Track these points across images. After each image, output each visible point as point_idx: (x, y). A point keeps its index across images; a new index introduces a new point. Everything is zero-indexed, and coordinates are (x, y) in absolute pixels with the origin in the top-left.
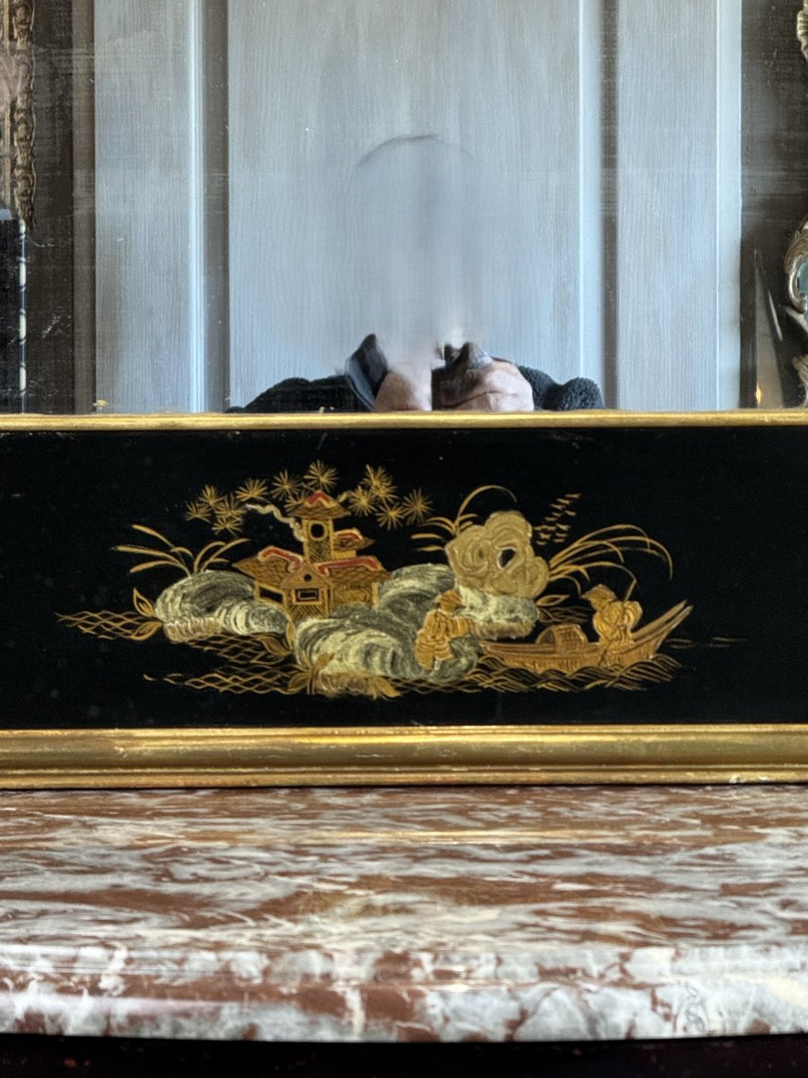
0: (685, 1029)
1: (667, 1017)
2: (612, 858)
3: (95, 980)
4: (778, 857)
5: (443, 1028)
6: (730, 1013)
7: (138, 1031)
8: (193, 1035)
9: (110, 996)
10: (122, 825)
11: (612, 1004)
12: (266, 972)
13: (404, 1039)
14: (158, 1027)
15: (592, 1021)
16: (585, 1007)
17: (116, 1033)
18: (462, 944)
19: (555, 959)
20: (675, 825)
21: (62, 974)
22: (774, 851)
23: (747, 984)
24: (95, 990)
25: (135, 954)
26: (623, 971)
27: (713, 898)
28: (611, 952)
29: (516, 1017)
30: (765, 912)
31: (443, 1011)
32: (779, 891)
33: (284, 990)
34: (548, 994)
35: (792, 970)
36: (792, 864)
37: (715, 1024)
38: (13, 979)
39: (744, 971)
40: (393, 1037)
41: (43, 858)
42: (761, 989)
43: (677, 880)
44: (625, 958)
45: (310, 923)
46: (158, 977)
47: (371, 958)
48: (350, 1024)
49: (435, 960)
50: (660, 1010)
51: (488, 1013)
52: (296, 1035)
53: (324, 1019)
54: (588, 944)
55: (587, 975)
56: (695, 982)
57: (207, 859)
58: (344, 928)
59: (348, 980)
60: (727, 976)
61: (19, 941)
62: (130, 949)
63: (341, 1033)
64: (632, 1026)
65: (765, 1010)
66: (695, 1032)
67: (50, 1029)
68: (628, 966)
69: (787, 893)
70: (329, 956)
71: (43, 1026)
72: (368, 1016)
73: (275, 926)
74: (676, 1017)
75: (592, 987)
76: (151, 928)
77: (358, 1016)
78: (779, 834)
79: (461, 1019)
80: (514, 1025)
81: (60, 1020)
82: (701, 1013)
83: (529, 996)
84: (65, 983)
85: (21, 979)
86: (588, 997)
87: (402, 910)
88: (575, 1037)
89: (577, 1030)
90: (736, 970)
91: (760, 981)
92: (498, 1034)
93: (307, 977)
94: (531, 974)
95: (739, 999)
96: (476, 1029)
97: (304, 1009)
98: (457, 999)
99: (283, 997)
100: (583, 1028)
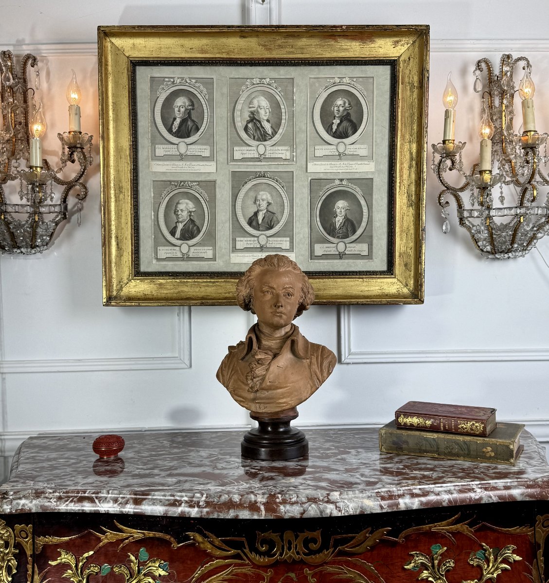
0: (344, 513)
1: (340, 511)
2: (318, 460)
3: (199, 502)
4: (355, 459)
6: (355, 509)
7: (209, 516)
8: (222, 517)
9: (202, 507)
10: (206, 450)
11: (326, 508)
12: (240, 500)
13: (275, 518)
14: (213, 516)
15: (321, 512)
16: (319, 509)
17: (203, 517)
18: (288, 491)
19: (311, 494)
20: (329, 449)
21: (190, 501)
22: (354, 457)
23: (358, 501)
24: (199, 506)
25: (208, 495)
26: (328, 498)
27: (344, 473)
28: (325, 493)
29: (303, 512)
30: (358, 478)
31: (284, 511)
32: (359, 471)
33: (245, 505)
34: (310, 505)
35: (369, 497)
36: (359, 461)
37: (351, 512)
38: (178, 502)
39: (357, 498)
40: (272, 518)
41: (187, 462)
42: (362, 502)
43: (334, 467)
44: (328, 495)
45: (251, 483)
46: (214, 502)
47: (266, 496)
48: (262, 514)
49: (282, 496)
50: (338, 509)
51: (296, 511)
52: (248, 518)
53: (255, 513)
54: (319, 490)
55: (320, 500)
56: (346, 501)
57: (225, 461)
58: (258, 485)
59: (261, 502)
60: (353, 499)
61: (180, 491)
62: (207, 493)
63: (259, 517)
64: (331, 513)
65: (363, 508)
66: (346, 514)
67: (187, 516)
68: (329, 497)
69: (361, 471)
70: (255, 495)
71: (185, 515)
72: (266, 512)
73: (242, 485)
74: (342, 510)
75: (321, 503)
76: (212, 486)
77: (264, 512)
78: (353, 451)
79: (289, 513)
80: (302, 514)
81: (190, 514)
82: (348, 510)
83: (305, 506)
84: (191, 504)
85: (180, 502)
86: (320, 506)
87: (272, 479)
88: (317, 516)
89: (317, 515)
90: (355, 497)
91: (361, 500)
92: (298, 516)
93: (250, 502)
94: (305, 500)
95: (356, 505)
96: (293, 515)
97: (250, 510)
98: (288, 507)
99: (245, 507)
100: (319, 514)
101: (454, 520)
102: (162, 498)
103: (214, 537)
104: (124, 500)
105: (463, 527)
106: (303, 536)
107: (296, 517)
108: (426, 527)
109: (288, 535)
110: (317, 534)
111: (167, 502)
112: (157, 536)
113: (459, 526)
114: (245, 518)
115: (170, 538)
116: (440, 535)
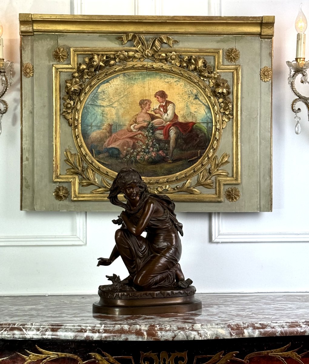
0: (204, 338)
3: (99, 330)
5: (161, 338)
6: (211, 335)
7: (106, 339)
8: (116, 340)
9: (101, 333)
11: (191, 334)
12: (129, 328)
13: (154, 340)
14: (110, 339)
15: (187, 337)
16: (186, 334)
17: (103, 340)
18: (163, 324)
19: (180, 326)
21: (93, 329)
22: (215, 309)
23: (214, 330)
24: (99, 332)
25: (106, 325)
28: (190, 325)
29: (174, 336)
30: (216, 318)
31: (161, 335)
32: (218, 315)
33: (133, 332)
34: (179, 332)
35: (222, 328)
36: (219, 311)
37: (209, 337)
38: (84, 330)
39: (214, 328)
40: (152, 340)
42: (217, 331)
44: (193, 326)
45: (136, 320)
46: (110, 329)
47: (148, 326)
48: (145, 338)
49: (159, 326)
50: (199, 335)
51: (169, 335)
52: (135, 340)
53: (140, 337)
54: (186, 323)
55: (186, 329)
56: (205, 330)
58: (142, 321)
59: (144, 330)
60: (211, 329)
61: (85, 323)
62: (105, 325)
63: (143, 339)
64: (194, 338)
65: (218, 335)
67: (91, 339)
68: (193, 327)
69: (219, 315)
70: (140, 325)
71: (89, 338)
72: (147, 336)
73: (130, 321)
74: (202, 336)
75: (187, 331)
76: (108, 321)
77: (146, 336)
78: (216, 306)
79: (164, 337)
80: (174, 338)
81: (93, 337)
82: (206, 335)
83: (176, 332)
84: (94, 331)
87: (152, 318)
88: (185, 340)
89: (184, 338)
90: (212, 328)
91: (217, 330)
92: (171, 339)
93: (137, 329)
94: (176, 328)
95: (213, 333)
96: (167, 338)
97: (136, 335)
98: (163, 333)
99: (132, 333)
100: (186, 338)
101: (286, 348)
102: (72, 327)
103: (110, 356)
104: (44, 329)
105: (293, 354)
106: (174, 355)
107: (169, 340)
108: (264, 352)
109: (163, 354)
110: (185, 354)
111: (76, 330)
112: (68, 356)
113: (289, 352)
114: (133, 340)
115: (77, 358)
116: (276, 359)
